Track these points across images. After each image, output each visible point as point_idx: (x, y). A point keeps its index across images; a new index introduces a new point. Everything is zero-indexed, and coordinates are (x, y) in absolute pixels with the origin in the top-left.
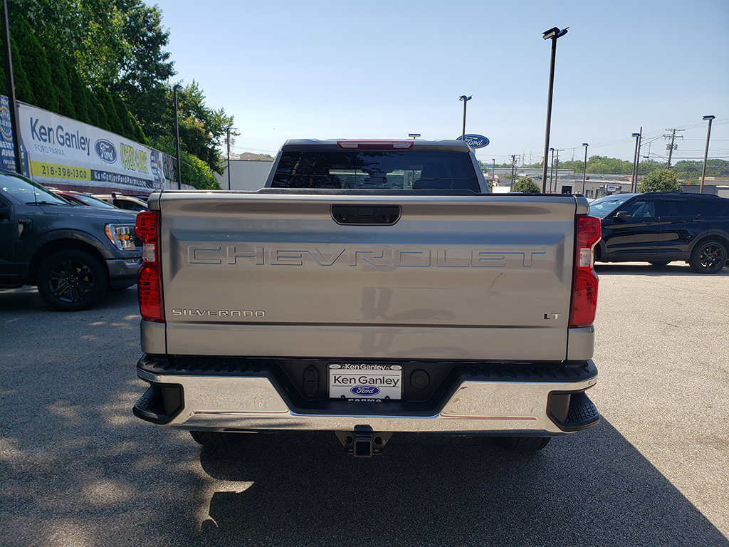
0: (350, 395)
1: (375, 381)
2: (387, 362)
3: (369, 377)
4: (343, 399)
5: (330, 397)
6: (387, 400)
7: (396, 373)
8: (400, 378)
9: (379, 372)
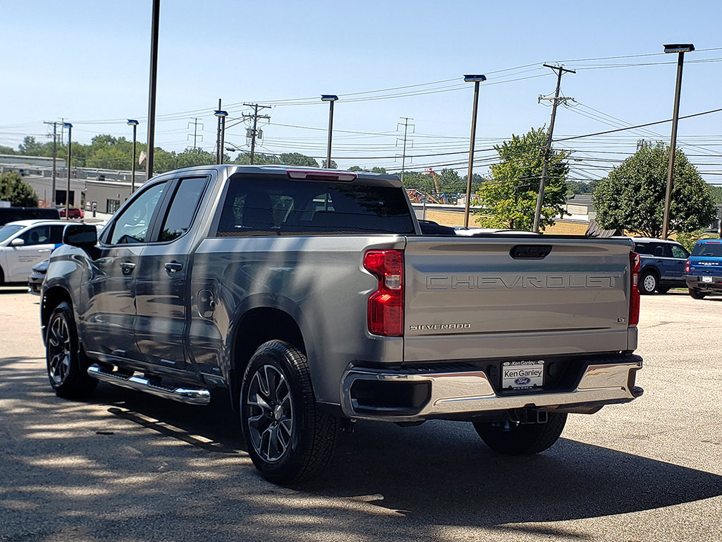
0: (514, 385)
1: (528, 373)
2: (535, 359)
3: (525, 371)
4: (510, 388)
5: (503, 387)
6: (535, 387)
7: (540, 367)
8: (542, 370)
9: (531, 366)
